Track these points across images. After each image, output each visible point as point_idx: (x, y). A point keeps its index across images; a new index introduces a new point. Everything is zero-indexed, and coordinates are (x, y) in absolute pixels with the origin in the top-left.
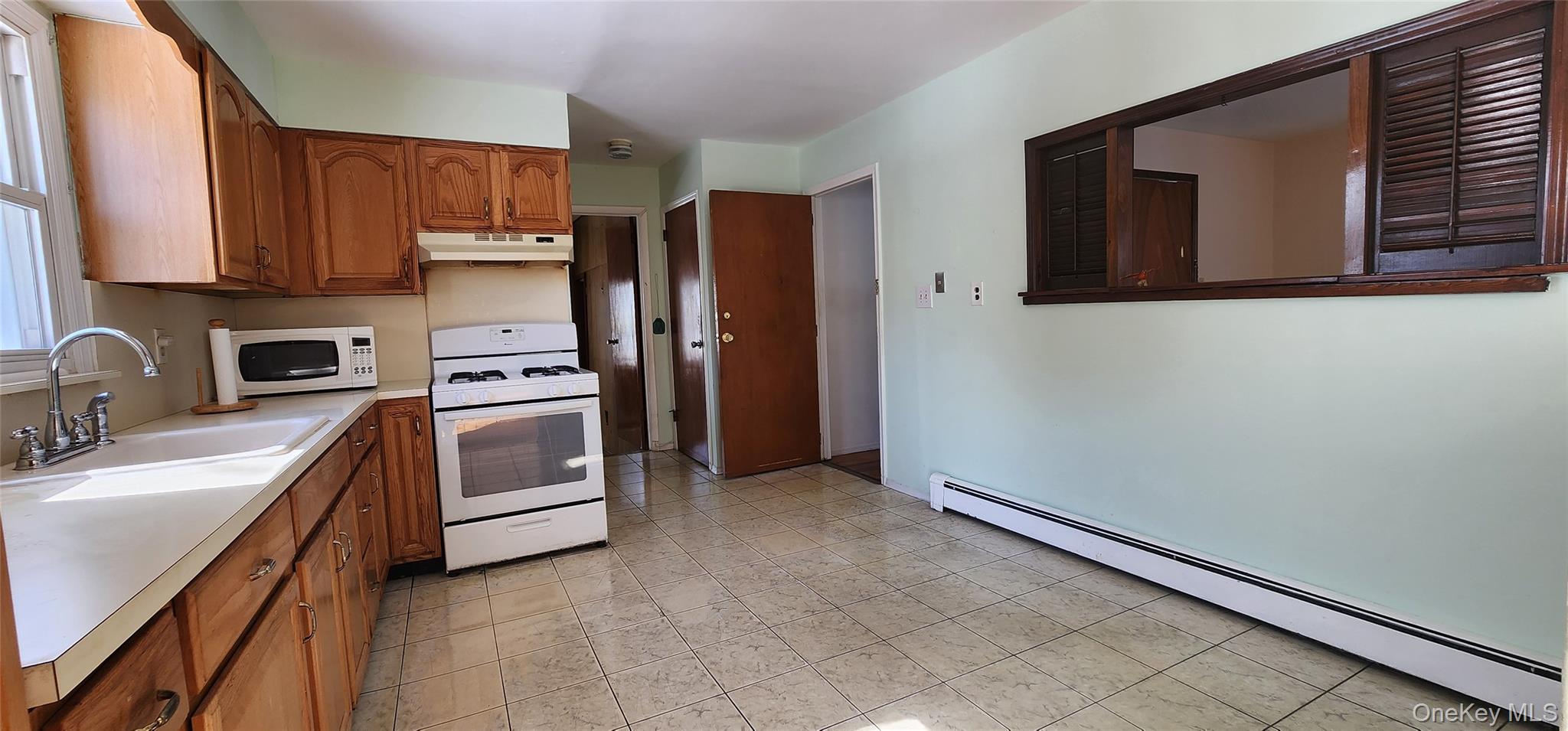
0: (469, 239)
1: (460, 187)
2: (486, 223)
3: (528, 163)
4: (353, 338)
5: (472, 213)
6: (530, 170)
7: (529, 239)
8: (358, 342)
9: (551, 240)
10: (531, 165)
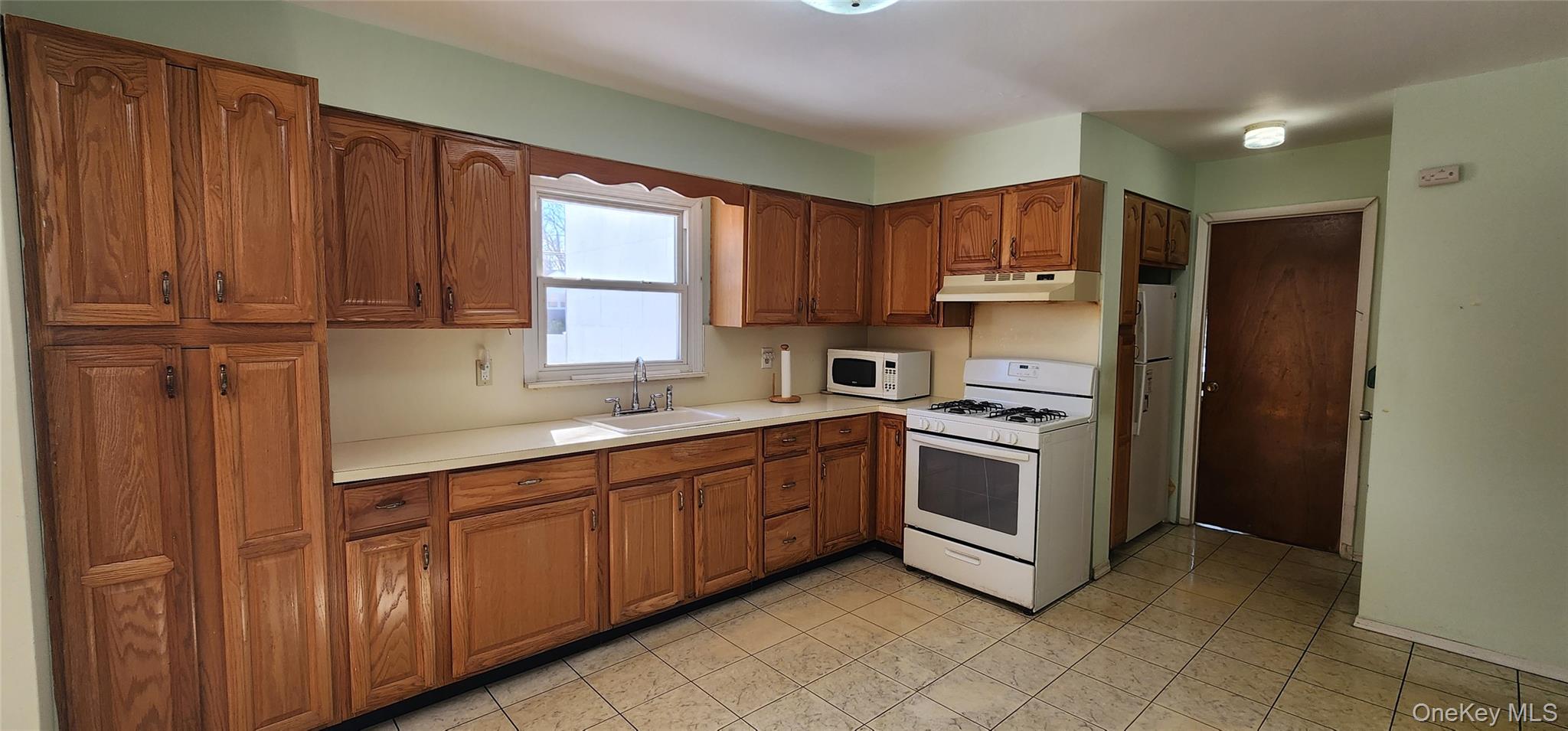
0: (978, 280)
1: (976, 233)
2: (994, 264)
3: (1036, 199)
4: (887, 362)
5: (983, 256)
6: (1036, 206)
7: (1031, 277)
8: (890, 365)
9: (1051, 277)
10: (1038, 200)
